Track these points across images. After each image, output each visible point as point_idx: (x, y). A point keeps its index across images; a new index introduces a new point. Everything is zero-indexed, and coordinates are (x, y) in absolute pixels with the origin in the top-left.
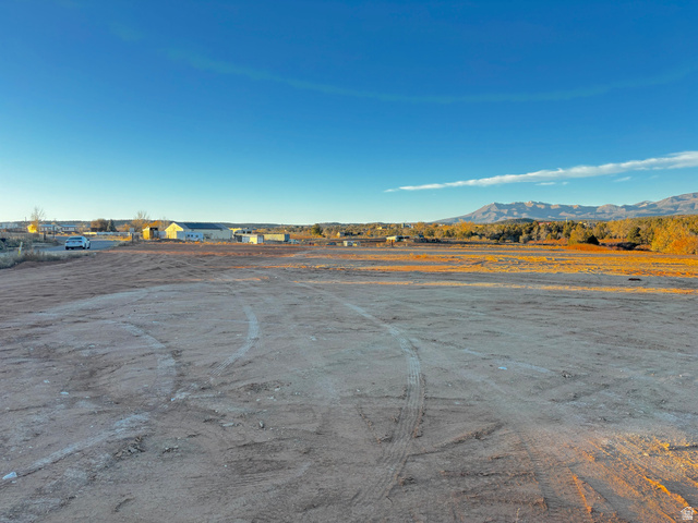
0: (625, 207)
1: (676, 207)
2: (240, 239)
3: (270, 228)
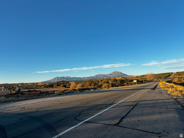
0: (87, 77)
1: (97, 77)
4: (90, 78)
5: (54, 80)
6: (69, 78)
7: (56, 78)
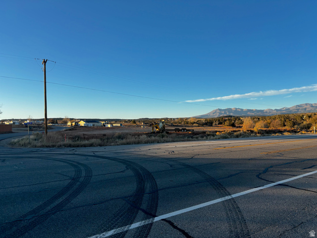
0: (276, 110)
1: (298, 110)
2: (105, 126)
3: (117, 121)
4: (284, 112)
5: (214, 113)
6: (240, 110)
7: (217, 110)
